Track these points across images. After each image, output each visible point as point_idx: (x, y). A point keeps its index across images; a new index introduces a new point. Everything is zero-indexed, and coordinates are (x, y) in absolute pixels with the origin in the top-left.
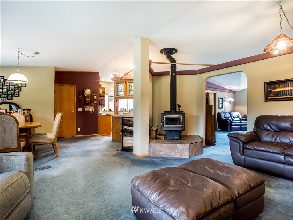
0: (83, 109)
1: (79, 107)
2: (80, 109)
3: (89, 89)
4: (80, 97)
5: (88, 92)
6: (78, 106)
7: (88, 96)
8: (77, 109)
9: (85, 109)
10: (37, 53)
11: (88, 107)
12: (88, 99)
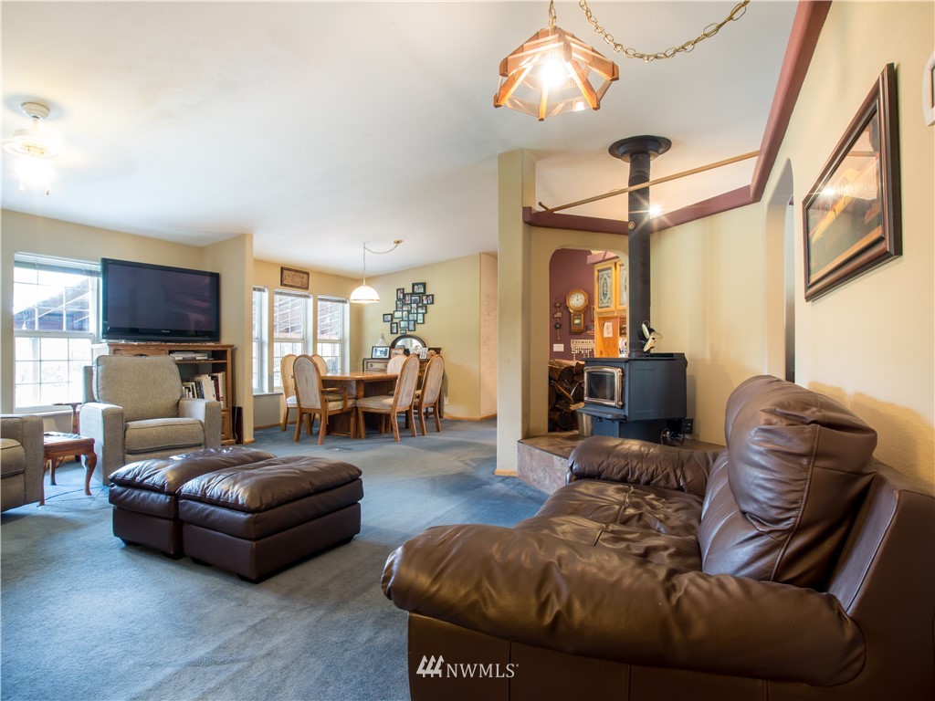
0: (568, 347)
1: (558, 342)
2: (559, 348)
3: (579, 292)
4: (559, 315)
5: (577, 301)
6: (553, 340)
7: (578, 312)
8: (551, 347)
9: (572, 346)
10: (398, 242)
11: (580, 341)
12: (577, 322)
